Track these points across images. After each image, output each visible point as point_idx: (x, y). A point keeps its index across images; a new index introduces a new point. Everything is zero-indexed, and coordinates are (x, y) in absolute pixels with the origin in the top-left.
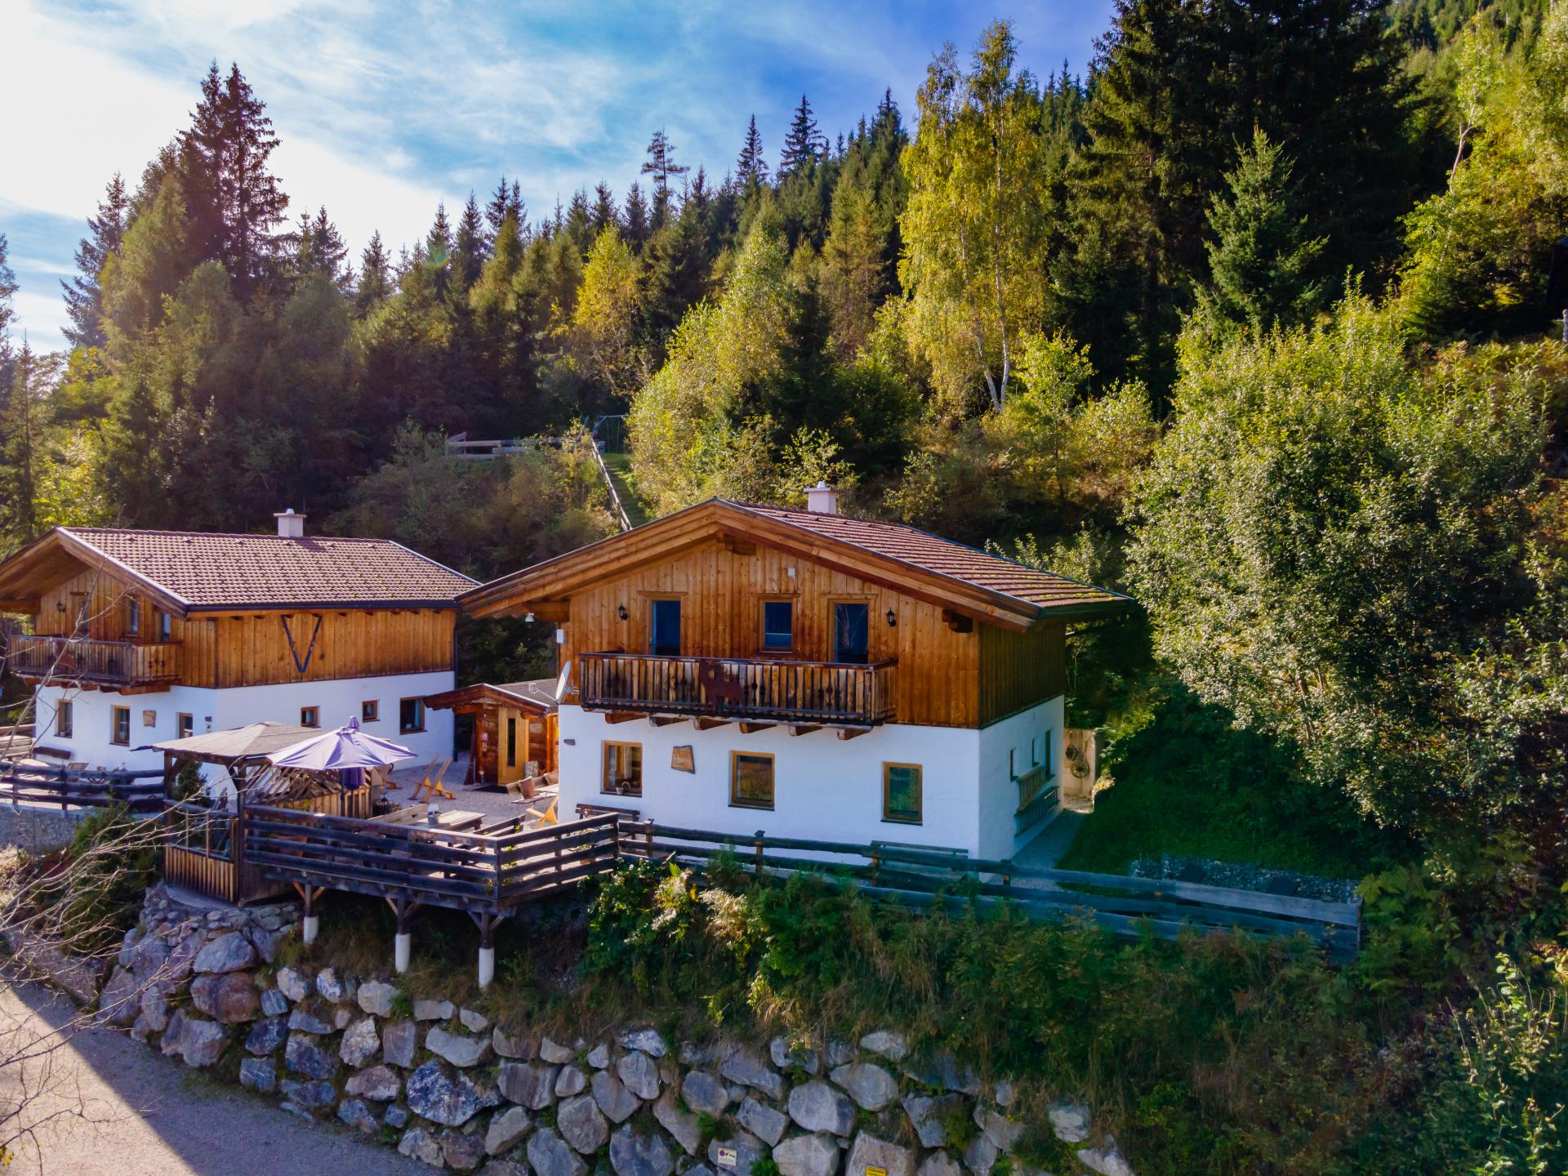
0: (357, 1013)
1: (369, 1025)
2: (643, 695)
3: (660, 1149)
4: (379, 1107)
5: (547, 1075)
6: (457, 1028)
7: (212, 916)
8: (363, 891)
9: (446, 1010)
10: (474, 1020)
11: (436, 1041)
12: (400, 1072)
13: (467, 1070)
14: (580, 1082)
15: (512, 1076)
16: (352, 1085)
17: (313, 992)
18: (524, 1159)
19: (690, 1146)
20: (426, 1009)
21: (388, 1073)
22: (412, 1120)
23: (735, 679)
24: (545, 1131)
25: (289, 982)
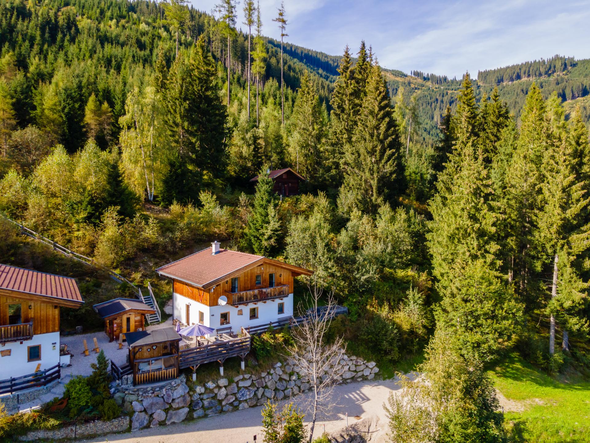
0: (220, 387)
1: (224, 389)
2: (247, 300)
3: (284, 382)
4: (231, 404)
5: (263, 380)
6: (244, 379)
7: (173, 383)
8: (212, 361)
9: (241, 377)
10: (247, 376)
11: (241, 384)
12: (234, 394)
13: (249, 386)
14: (270, 378)
15: (258, 383)
16: (224, 403)
17: (206, 389)
18: (265, 396)
19: (288, 379)
20: (236, 379)
21: (231, 396)
22: (240, 402)
23: (265, 293)
24: (266, 389)
25: (199, 389)
